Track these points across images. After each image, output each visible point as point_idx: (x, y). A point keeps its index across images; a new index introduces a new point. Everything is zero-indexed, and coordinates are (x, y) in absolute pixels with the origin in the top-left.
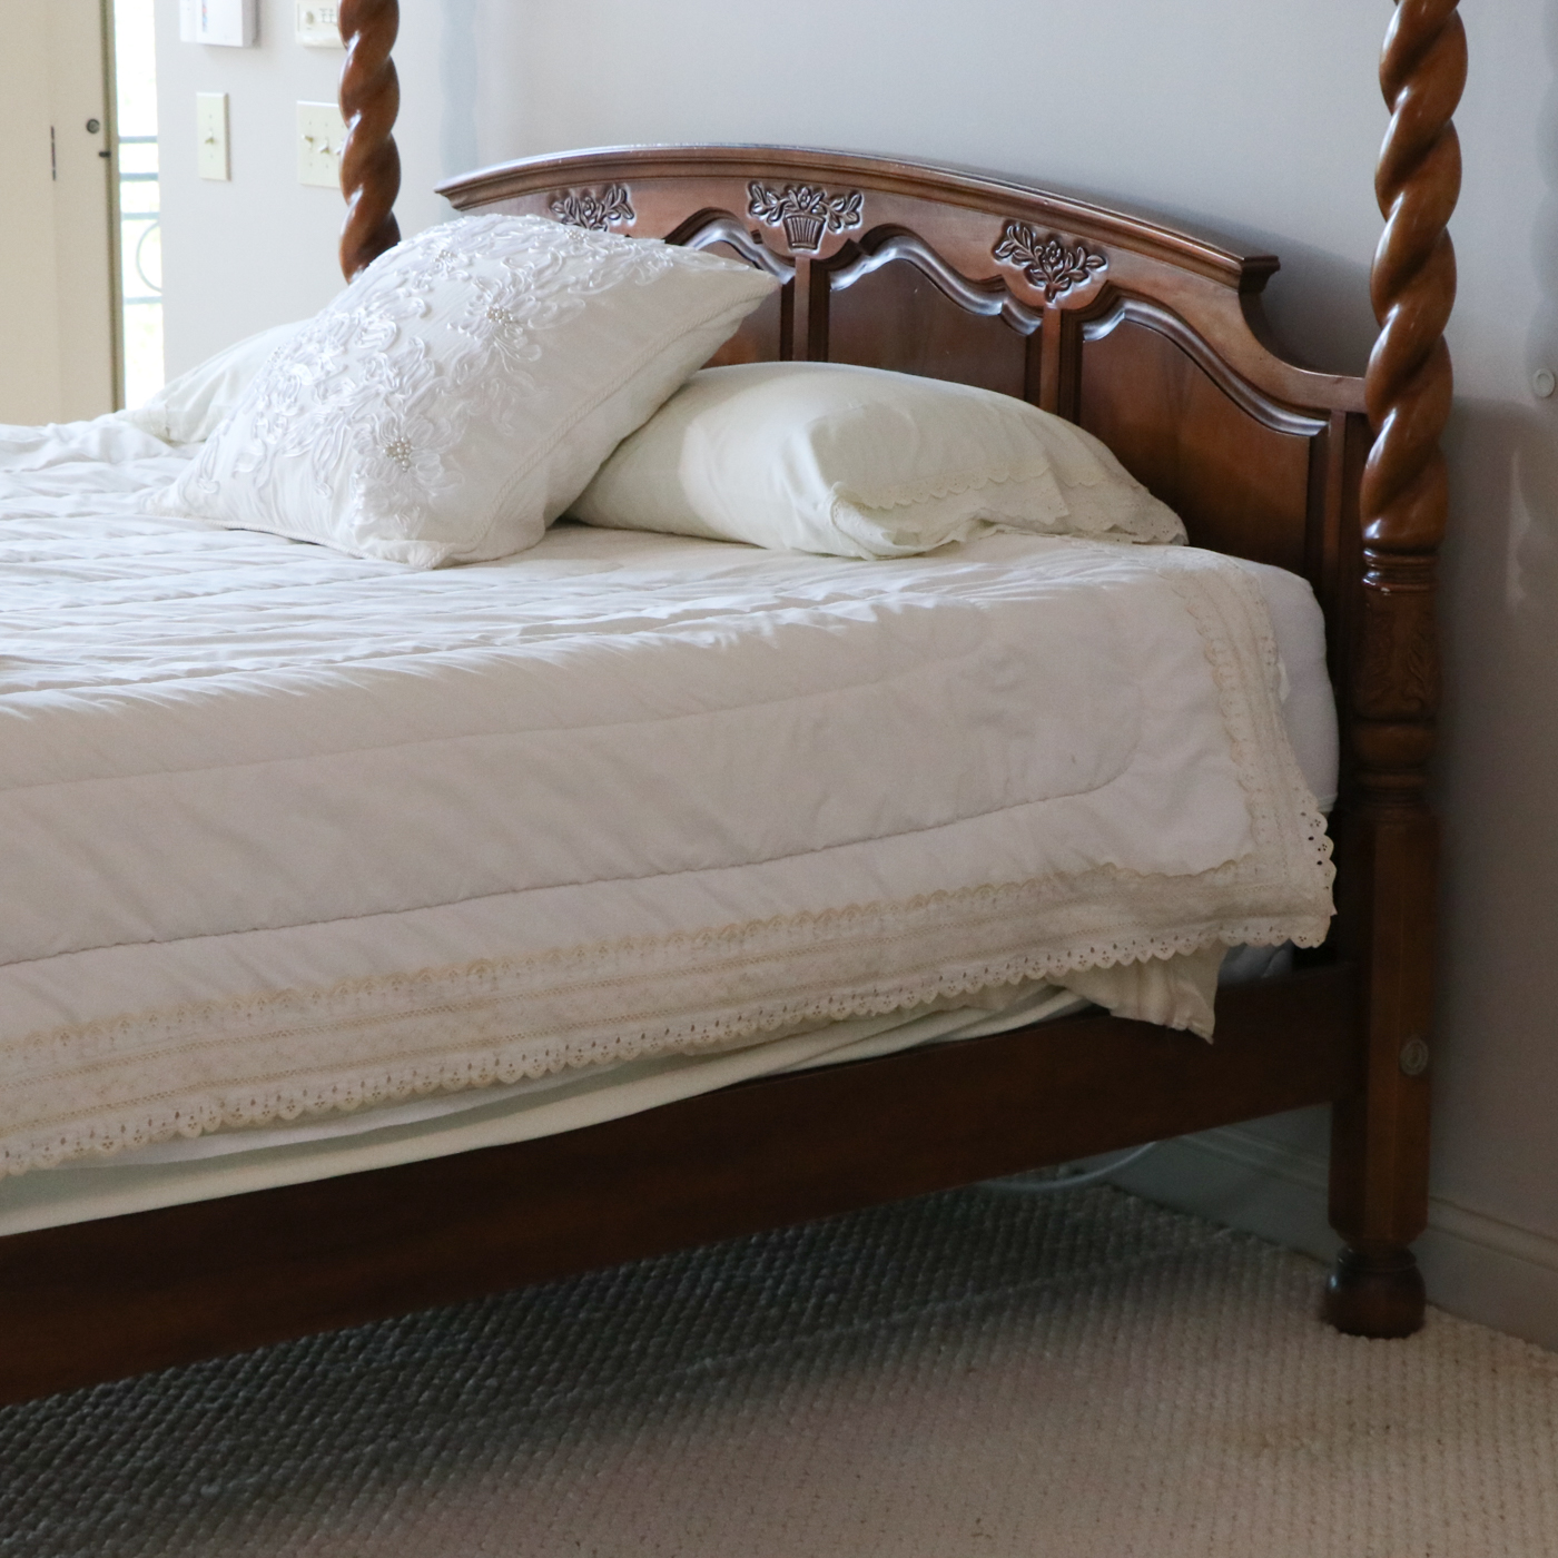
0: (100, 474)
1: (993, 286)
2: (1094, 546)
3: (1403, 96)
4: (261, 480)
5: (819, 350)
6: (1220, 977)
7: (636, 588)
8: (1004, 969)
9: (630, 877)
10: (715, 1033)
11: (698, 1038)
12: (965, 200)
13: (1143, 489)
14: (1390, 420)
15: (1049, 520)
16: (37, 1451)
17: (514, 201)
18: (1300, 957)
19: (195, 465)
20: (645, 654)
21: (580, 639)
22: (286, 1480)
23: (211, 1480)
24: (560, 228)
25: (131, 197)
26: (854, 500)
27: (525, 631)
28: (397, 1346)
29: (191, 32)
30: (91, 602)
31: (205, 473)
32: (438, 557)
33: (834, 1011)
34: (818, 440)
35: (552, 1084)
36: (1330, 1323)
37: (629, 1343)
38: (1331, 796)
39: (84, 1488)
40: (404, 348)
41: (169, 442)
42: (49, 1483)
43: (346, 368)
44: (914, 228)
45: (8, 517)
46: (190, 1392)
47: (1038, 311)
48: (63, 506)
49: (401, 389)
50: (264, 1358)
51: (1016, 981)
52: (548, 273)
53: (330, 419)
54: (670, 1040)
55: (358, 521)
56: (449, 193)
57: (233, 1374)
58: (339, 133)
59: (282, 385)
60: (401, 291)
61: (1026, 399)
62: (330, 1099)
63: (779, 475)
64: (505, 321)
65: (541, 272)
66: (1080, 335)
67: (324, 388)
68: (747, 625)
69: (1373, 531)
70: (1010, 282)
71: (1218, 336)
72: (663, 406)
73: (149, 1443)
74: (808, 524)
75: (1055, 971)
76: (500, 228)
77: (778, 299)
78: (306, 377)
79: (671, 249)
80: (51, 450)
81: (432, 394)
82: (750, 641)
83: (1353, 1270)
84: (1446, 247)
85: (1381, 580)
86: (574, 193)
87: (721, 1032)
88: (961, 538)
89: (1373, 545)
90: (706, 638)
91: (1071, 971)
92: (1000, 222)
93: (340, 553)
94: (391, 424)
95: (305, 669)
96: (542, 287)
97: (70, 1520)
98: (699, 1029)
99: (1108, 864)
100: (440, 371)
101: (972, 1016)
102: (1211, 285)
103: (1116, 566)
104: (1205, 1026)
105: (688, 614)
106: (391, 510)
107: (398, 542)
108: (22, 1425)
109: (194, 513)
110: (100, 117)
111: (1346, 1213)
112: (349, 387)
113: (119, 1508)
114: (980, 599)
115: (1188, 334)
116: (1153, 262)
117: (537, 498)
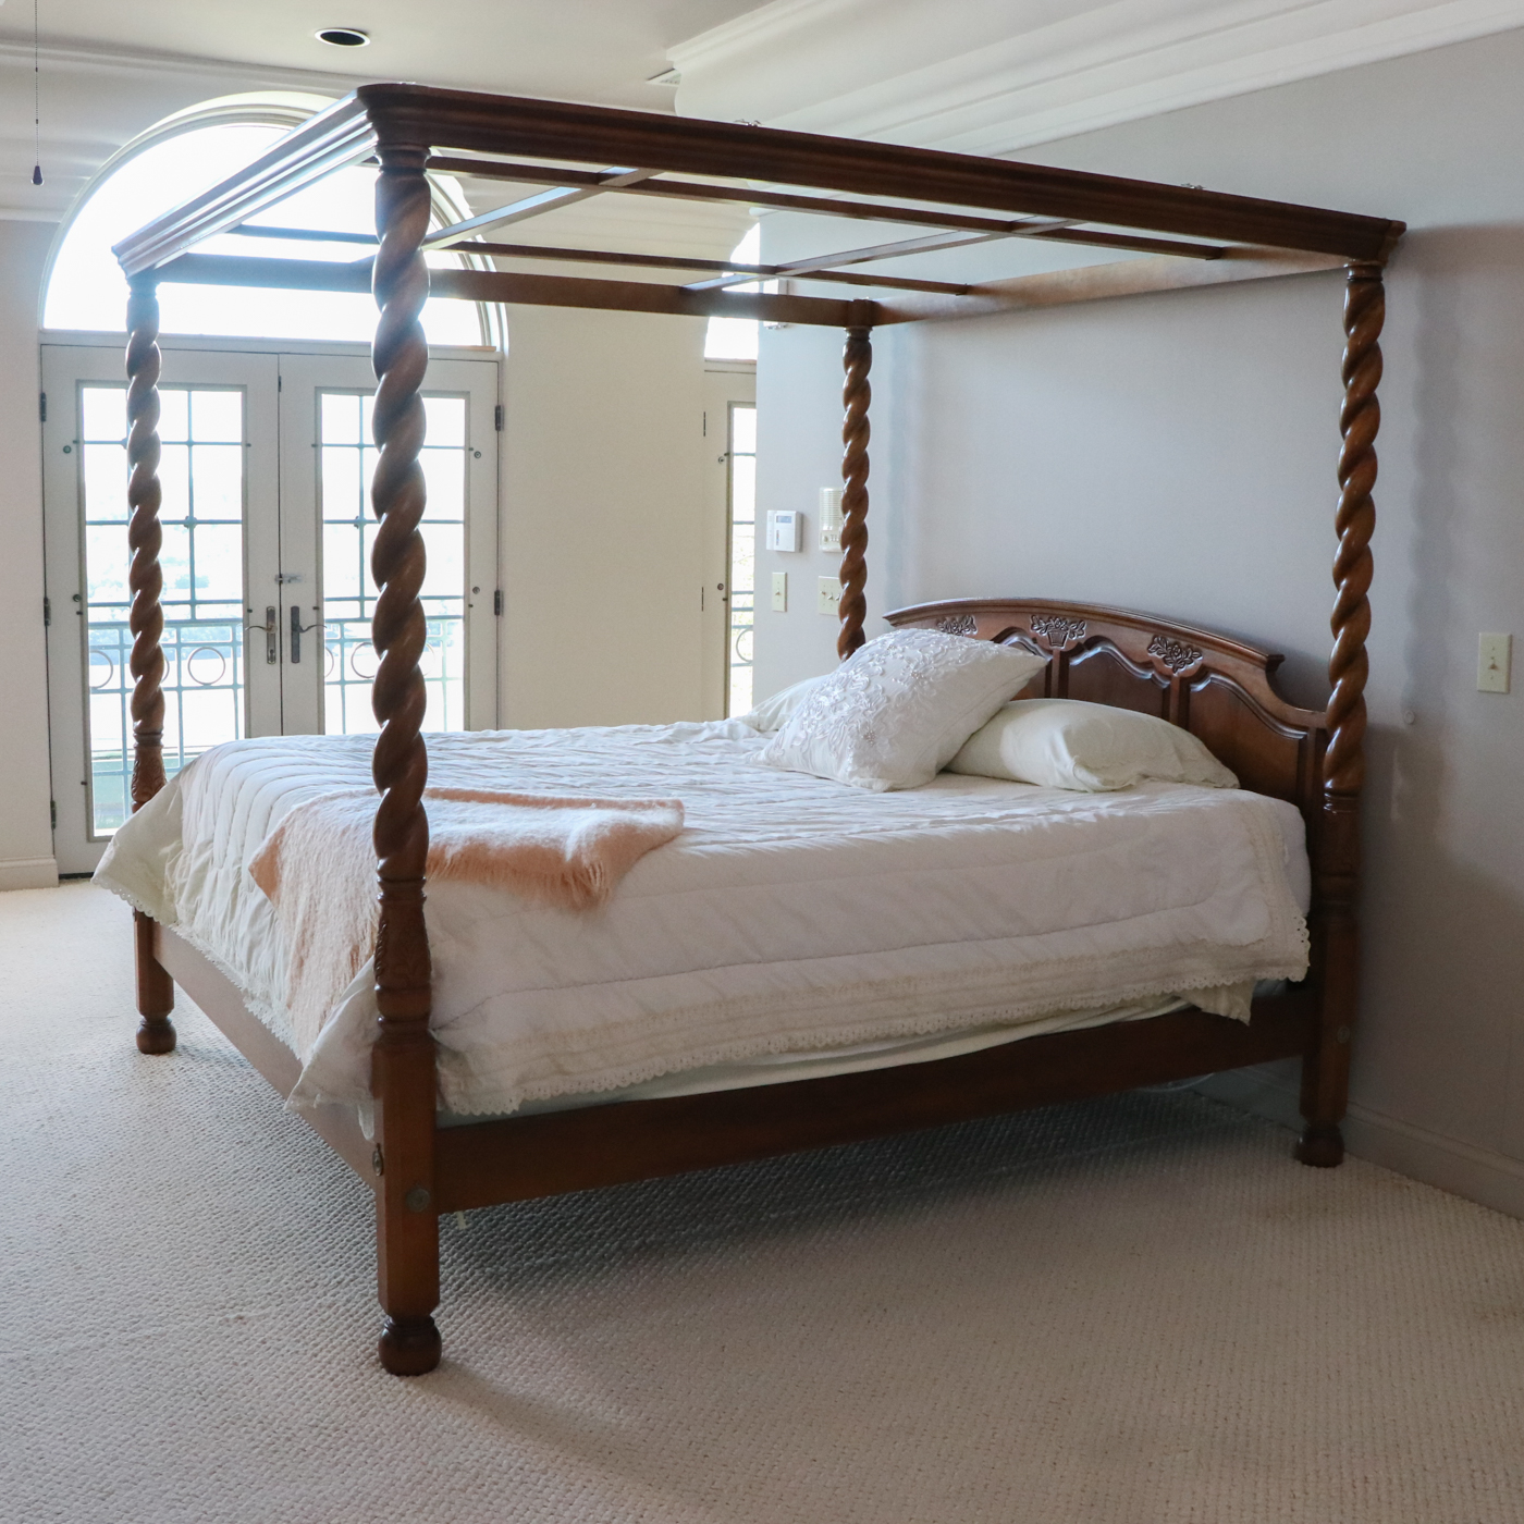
0: (728, 745)
1: (1148, 665)
2: (1196, 789)
3: (1344, 583)
4: (805, 748)
5: (1064, 692)
6: (1254, 994)
7: (981, 803)
8: (1155, 988)
9: (979, 939)
10: (1017, 1014)
11: (1008, 1016)
12: (1134, 625)
13: (1218, 762)
14: (1338, 731)
15: (1176, 775)
16: (695, 1193)
17: (920, 623)
18: (1289, 984)
19: (773, 742)
20: (989, 834)
21: (957, 827)
22: (809, 1213)
23: (774, 1212)
24: (945, 635)
25: (737, 618)
26: (1083, 763)
27: (932, 823)
28: (859, 1153)
29: (771, 545)
30: (729, 804)
31: (778, 745)
32: (886, 787)
33: (1072, 1005)
34: (1067, 735)
35: (939, 1036)
36: (1299, 1159)
37: (966, 1158)
38: (1307, 910)
39: (717, 1211)
40: (872, 689)
41: (759, 730)
42: (700, 1208)
43: (845, 698)
44: (1112, 639)
45: (689, 764)
46: (764, 1170)
47: (1169, 677)
48: (713, 759)
49: (871, 709)
50: (797, 1157)
51: (1159, 993)
52: (940, 656)
53: (837, 722)
54: (996, 1017)
55: (849, 769)
56: (888, 618)
57: (783, 1164)
58: (839, 591)
59: (815, 706)
60: (871, 663)
61: (1163, 718)
62: (838, 1039)
63: (1048, 752)
64: (919, 678)
65: (937, 655)
66: (1189, 689)
67: (835, 706)
68: (1036, 823)
69: (1329, 784)
70: (1155, 664)
71: (1255, 691)
72: (992, 718)
73: (746, 1192)
74: (1061, 774)
75: (1177, 990)
76: (917, 635)
77: (1044, 673)
78: (826, 702)
79: (997, 646)
80: (706, 734)
81: (885, 711)
82: (1037, 830)
83: (1311, 1135)
84: (1364, 652)
85: (1333, 808)
86: (948, 619)
87: (1020, 1013)
88: (1134, 783)
89: (1329, 791)
90: (1017, 828)
91: (1185, 990)
92: (1150, 636)
93: (840, 784)
94: (865, 725)
95: (831, 838)
96: (936, 662)
97: (711, 1226)
98: (1010, 1012)
99: (1204, 940)
100: (889, 700)
101: (1138, 1010)
102: (1251, 667)
103: (1208, 798)
104: (1246, 1017)
105: (1007, 816)
106: (865, 764)
107: (868, 779)
108: (688, 1181)
109: (772, 764)
110: (724, 583)
111: (1308, 1107)
112: (846, 707)
113: (733, 1221)
114: (1145, 812)
115: (1241, 690)
116: (1224, 656)
117: (933, 760)
